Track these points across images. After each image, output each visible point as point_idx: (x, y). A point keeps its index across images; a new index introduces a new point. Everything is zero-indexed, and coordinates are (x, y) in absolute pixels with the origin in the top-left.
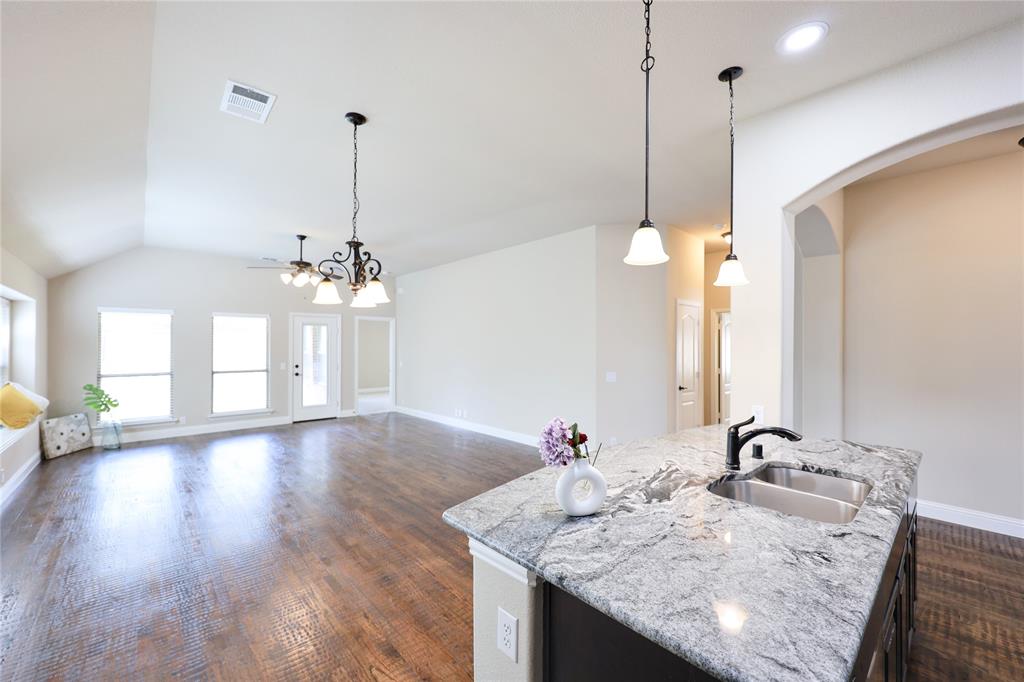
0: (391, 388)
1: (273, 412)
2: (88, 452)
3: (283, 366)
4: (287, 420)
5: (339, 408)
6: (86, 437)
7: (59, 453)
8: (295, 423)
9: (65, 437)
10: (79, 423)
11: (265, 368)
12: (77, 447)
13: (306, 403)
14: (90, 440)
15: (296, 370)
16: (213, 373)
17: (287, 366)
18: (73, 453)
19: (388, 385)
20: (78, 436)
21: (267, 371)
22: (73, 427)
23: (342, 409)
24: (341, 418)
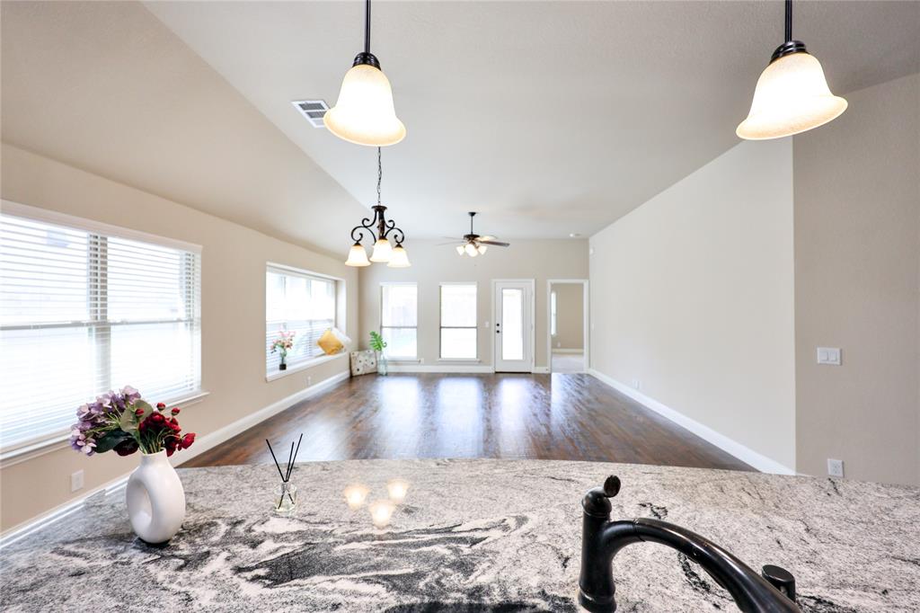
0: (586, 350)
1: (480, 362)
2: (375, 374)
3: (487, 324)
4: (490, 370)
5: (533, 363)
6: (373, 366)
7: (359, 373)
8: (496, 373)
9: (362, 364)
10: (370, 356)
11: (475, 325)
12: (368, 371)
13: (505, 357)
14: (376, 368)
15: (498, 328)
16: (441, 327)
17: (490, 324)
18: (366, 374)
19: (582, 347)
20: (369, 364)
21: (476, 328)
22: (367, 358)
23: (536, 365)
24: (535, 374)
